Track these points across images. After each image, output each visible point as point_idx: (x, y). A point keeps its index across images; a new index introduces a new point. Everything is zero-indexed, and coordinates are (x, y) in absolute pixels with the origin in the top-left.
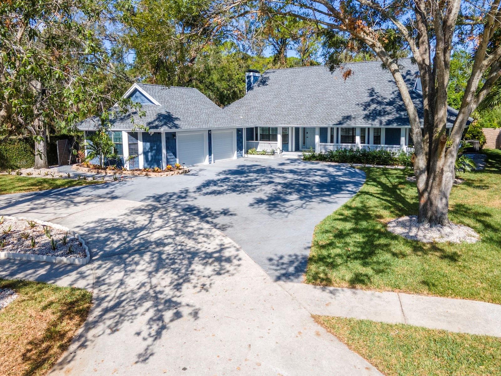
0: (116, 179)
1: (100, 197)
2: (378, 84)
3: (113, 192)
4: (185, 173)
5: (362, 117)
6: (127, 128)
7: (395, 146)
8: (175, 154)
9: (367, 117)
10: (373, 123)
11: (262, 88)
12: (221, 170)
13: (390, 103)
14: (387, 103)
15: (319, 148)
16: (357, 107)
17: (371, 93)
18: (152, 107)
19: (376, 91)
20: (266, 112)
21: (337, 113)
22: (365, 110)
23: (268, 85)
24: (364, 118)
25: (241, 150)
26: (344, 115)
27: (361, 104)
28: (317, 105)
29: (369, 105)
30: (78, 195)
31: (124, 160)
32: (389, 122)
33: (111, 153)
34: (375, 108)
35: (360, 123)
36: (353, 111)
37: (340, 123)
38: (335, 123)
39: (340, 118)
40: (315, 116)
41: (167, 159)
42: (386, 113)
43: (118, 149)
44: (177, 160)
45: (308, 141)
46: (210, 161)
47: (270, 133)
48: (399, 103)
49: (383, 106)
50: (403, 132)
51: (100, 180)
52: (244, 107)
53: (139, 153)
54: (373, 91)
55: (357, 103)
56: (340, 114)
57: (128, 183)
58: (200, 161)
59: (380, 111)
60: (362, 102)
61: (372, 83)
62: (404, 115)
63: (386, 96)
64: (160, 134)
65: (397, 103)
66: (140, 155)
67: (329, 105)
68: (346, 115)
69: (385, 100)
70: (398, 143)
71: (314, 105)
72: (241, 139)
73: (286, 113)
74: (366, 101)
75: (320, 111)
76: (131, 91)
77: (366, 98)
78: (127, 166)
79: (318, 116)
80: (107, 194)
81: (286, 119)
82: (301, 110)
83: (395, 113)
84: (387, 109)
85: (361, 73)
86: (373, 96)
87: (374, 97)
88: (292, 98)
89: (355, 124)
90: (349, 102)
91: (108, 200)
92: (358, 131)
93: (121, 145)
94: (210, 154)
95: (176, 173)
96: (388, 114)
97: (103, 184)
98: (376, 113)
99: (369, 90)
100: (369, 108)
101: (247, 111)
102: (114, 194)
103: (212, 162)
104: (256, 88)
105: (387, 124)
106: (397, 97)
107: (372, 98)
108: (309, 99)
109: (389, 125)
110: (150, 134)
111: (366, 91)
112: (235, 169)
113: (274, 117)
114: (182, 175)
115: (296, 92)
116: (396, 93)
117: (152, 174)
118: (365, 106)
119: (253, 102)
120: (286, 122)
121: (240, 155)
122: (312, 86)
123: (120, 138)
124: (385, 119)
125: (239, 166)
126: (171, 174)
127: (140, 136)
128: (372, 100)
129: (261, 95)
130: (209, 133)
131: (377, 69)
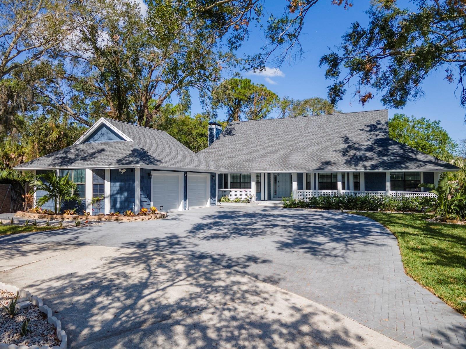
0: (78, 224)
1: (59, 244)
2: (350, 132)
3: (76, 238)
4: (163, 217)
5: (343, 162)
6: (92, 165)
7: (379, 192)
8: (149, 196)
9: (348, 162)
10: (357, 168)
11: (228, 138)
12: (204, 215)
13: (370, 149)
14: (365, 149)
15: (296, 195)
16: (335, 153)
17: (345, 140)
18: (122, 144)
19: (350, 139)
20: (238, 159)
21: (316, 159)
22: (344, 155)
23: (234, 135)
24: (345, 163)
25: (215, 197)
26: (323, 161)
27: (339, 150)
28: (292, 152)
29: (348, 151)
30: (27, 243)
31: (87, 204)
32: (374, 167)
33: (69, 196)
34: (355, 154)
35: (342, 168)
36: (332, 157)
37: (320, 168)
38: (315, 168)
39: (319, 164)
40: (292, 162)
41: (141, 202)
42: (367, 159)
43: (80, 191)
44: (152, 203)
45: (279, 189)
46: (185, 207)
47: (242, 182)
48: (379, 149)
49: (363, 152)
50: (388, 177)
51: (56, 225)
52: (213, 155)
53: (105, 195)
54: (347, 138)
55: (334, 149)
56: (319, 160)
57: (95, 229)
58: (175, 207)
59: (361, 157)
60: (338, 148)
61: (344, 132)
62: (388, 160)
63: (363, 143)
64: (133, 170)
65: (377, 149)
66: (107, 197)
67: (304, 152)
68: (326, 160)
69: (363, 147)
70: (384, 188)
71: (289, 152)
72: (214, 186)
73: (260, 160)
74: (343, 148)
75: (296, 157)
76: (96, 127)
77: (342, 145)
78: (89, 210)
79: (295, 162)
80: (70, 240)
81: (261, 165)
82: (275, 157)
83: (377, 158)
84: (367, 155)
85: (330, 124)
86: (349, 143)
87: (351, 144)
88: (263, 146)
89: (337, 169)
90: (324, 149)
91: (73, 247)
92: (339, 177)
93: (83, 186)
94: (185, 199)
95: (153, 217)
96: (370, 159)
97: (60, 229)
98: (357, 158)
99: (342, 138)
100: (349, 154)
101: (216, 159)
102: (79, 240)
103: (187, 209)
104: (222, 138)
105: (372, 169)
106: (374, 144)
107: (348, 145)
108: (281, 147)
109: (375, 169)
110: (121, 172)
111: (341, 139)
112: (217, 214)
113: (248, 163)
114: (160, 221)
115: (266, 141)
116: (371, 140)
117: (125, 219)
118: (343, 151)
119: (221, 150)
120: (262, 168)
121: (213, 202)
122: (282, 135)
123: (82, 178)
124: (368, 164)
125: (220, 212)
126: (147, 218)
127: (108, 175)
128: (349, 147)
129: (229, 144)
130: (184, 175)
131: (345, 120)
